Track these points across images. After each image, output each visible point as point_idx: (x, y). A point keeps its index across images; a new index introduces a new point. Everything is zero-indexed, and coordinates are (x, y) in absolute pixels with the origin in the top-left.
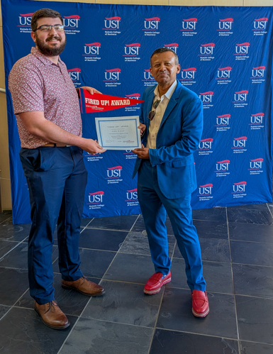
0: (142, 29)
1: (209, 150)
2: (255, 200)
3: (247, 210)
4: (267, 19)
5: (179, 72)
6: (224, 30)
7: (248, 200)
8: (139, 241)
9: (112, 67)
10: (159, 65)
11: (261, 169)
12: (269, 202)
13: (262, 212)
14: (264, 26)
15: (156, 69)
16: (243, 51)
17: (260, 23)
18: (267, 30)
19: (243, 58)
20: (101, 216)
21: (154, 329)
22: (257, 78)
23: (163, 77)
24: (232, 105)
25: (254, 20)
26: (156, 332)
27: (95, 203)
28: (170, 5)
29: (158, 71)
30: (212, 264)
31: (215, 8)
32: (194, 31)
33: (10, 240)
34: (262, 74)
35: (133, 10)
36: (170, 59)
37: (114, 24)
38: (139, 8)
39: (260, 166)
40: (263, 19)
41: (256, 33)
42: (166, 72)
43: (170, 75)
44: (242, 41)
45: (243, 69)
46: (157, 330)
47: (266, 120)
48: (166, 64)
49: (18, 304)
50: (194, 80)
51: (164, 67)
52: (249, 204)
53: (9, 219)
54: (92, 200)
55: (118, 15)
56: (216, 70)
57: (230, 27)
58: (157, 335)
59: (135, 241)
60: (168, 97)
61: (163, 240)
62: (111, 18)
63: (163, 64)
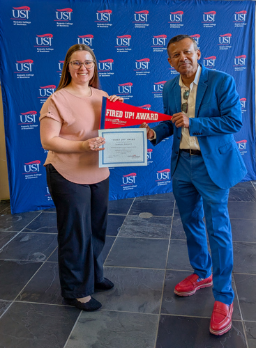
0: (133, 22)
3: (234, 188)
4: (246, 12)
5: (200, 58)
6: (208, 22)
8: (137, 224)
10: (178, 55)
11: (245, 150)
12: (253, 180)
13: (248, 190)
14: (244, 19)
15: (176, 59)
16: (226, 42)
17: (240, 16)
18: (246, 22)
19: (226, 48)
21: (159, 315)
22: (239, 66)
23: (184, 68)
25: (234, 13)
26: (161, 319)
29: (178, 61)
31: (199, 2)
32: (181, 23)
33: (9, 230)
36: (189, 46)
37: (105, 16)
38: (129, 1)
39: (244, 147)
40: (242, 12)
41: (237, 25)
42: (188, 62)
43: (191, 64)
44: (224, 32)
45: (227, 58)
46: (162, 316)
47: (248, 104)
48: (186, 52)
49: (19, 298)
51: (184, 56)
53: (7, 209)
55: (109, 8)
57: (213, 19)
58: (162, 322)
59: (133, 224)
60: (197, 84)
61: (202, 238)
62: (103, 11)
63: (182, 53)
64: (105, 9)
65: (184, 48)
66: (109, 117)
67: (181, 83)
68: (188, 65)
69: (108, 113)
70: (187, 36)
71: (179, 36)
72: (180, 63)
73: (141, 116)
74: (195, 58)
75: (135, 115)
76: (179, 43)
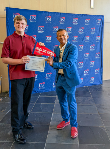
0: (59, 22)
1: (82, 66)
2: (97, 83)
3: (95, 87)
4: (101, 20)
7: (95, 84)
9: (48, 35)
10: (60, 36)
11: (99, 73)
13: (100, 88)
14: (100, 22)
15: (59, 38)
16: (93, 31)
17: (98, 21)
18: (101, 23)
19: (93, 33)
20: (43, 92)
22: (98, 40)
23: (62, 41)
24: (90, 50)
25: (96, 20)
27: (41, 87)
28: (67, 13)
30: (89, 105)
31: (84, 15)
32: (77, 23)
34: (99, 39)
35: (56, 14)
36: (65, 33)
37: (49, 19)
38: (58, 13)
40: (99, 19)
41: (97, 25)
43: (65, 40)
44: (93, 27)
45: (93, 37)
47: (100, 55)
48: (63, 35)
50: (77, 41)
51: (62, 37)
52: (95, 85)
54: (40, 86)
55: (50, 16)
56: (84, 37)
57: (89, 22)
60: (65, 48)
61: (66, 108)
62: (48, 17)
63: (62, 36)
64: (49, 16)
65: (63, 34)
66: (36, 50)
67: (60, 47)
68: (64, 40)
69: (36, 48)
70: (64, 30)
71: (61, 29)
72: (61, 39)
73: (49, 53)
74: (67, 38)
75: (47, 52)
76: (61, 32)
